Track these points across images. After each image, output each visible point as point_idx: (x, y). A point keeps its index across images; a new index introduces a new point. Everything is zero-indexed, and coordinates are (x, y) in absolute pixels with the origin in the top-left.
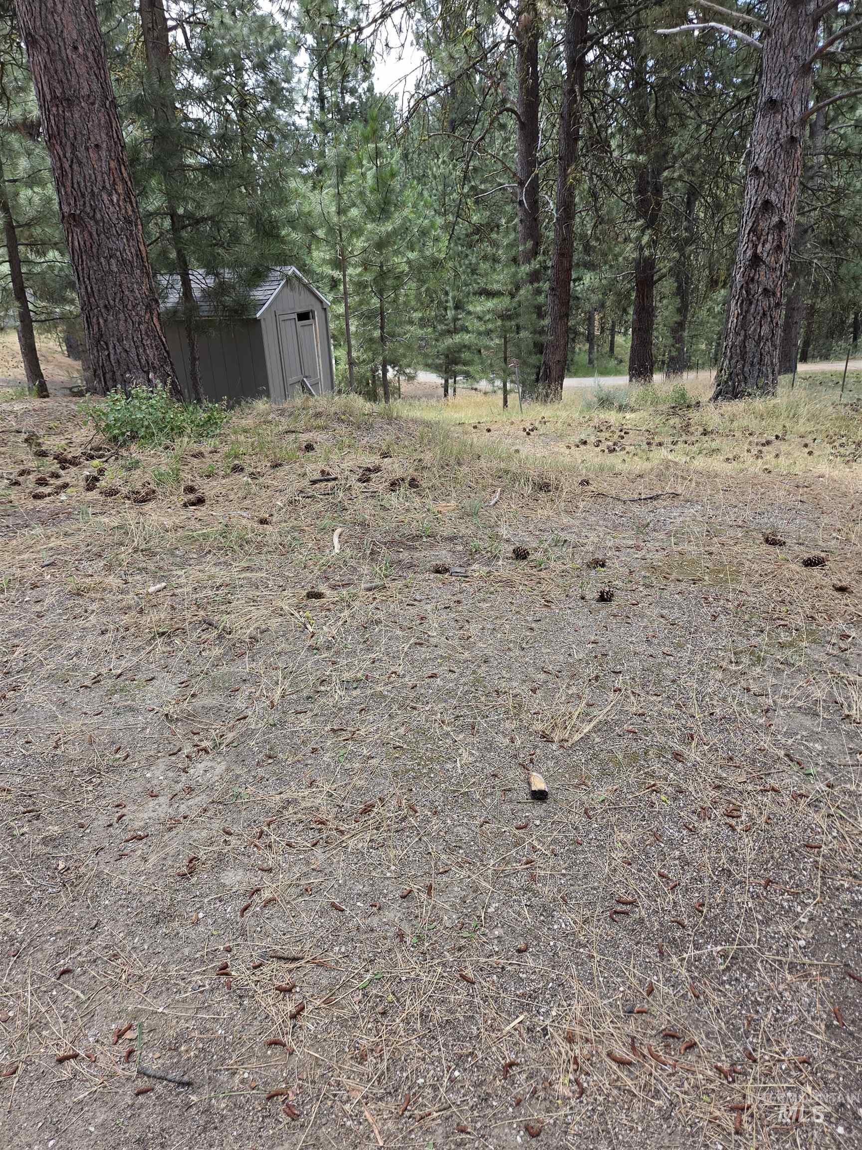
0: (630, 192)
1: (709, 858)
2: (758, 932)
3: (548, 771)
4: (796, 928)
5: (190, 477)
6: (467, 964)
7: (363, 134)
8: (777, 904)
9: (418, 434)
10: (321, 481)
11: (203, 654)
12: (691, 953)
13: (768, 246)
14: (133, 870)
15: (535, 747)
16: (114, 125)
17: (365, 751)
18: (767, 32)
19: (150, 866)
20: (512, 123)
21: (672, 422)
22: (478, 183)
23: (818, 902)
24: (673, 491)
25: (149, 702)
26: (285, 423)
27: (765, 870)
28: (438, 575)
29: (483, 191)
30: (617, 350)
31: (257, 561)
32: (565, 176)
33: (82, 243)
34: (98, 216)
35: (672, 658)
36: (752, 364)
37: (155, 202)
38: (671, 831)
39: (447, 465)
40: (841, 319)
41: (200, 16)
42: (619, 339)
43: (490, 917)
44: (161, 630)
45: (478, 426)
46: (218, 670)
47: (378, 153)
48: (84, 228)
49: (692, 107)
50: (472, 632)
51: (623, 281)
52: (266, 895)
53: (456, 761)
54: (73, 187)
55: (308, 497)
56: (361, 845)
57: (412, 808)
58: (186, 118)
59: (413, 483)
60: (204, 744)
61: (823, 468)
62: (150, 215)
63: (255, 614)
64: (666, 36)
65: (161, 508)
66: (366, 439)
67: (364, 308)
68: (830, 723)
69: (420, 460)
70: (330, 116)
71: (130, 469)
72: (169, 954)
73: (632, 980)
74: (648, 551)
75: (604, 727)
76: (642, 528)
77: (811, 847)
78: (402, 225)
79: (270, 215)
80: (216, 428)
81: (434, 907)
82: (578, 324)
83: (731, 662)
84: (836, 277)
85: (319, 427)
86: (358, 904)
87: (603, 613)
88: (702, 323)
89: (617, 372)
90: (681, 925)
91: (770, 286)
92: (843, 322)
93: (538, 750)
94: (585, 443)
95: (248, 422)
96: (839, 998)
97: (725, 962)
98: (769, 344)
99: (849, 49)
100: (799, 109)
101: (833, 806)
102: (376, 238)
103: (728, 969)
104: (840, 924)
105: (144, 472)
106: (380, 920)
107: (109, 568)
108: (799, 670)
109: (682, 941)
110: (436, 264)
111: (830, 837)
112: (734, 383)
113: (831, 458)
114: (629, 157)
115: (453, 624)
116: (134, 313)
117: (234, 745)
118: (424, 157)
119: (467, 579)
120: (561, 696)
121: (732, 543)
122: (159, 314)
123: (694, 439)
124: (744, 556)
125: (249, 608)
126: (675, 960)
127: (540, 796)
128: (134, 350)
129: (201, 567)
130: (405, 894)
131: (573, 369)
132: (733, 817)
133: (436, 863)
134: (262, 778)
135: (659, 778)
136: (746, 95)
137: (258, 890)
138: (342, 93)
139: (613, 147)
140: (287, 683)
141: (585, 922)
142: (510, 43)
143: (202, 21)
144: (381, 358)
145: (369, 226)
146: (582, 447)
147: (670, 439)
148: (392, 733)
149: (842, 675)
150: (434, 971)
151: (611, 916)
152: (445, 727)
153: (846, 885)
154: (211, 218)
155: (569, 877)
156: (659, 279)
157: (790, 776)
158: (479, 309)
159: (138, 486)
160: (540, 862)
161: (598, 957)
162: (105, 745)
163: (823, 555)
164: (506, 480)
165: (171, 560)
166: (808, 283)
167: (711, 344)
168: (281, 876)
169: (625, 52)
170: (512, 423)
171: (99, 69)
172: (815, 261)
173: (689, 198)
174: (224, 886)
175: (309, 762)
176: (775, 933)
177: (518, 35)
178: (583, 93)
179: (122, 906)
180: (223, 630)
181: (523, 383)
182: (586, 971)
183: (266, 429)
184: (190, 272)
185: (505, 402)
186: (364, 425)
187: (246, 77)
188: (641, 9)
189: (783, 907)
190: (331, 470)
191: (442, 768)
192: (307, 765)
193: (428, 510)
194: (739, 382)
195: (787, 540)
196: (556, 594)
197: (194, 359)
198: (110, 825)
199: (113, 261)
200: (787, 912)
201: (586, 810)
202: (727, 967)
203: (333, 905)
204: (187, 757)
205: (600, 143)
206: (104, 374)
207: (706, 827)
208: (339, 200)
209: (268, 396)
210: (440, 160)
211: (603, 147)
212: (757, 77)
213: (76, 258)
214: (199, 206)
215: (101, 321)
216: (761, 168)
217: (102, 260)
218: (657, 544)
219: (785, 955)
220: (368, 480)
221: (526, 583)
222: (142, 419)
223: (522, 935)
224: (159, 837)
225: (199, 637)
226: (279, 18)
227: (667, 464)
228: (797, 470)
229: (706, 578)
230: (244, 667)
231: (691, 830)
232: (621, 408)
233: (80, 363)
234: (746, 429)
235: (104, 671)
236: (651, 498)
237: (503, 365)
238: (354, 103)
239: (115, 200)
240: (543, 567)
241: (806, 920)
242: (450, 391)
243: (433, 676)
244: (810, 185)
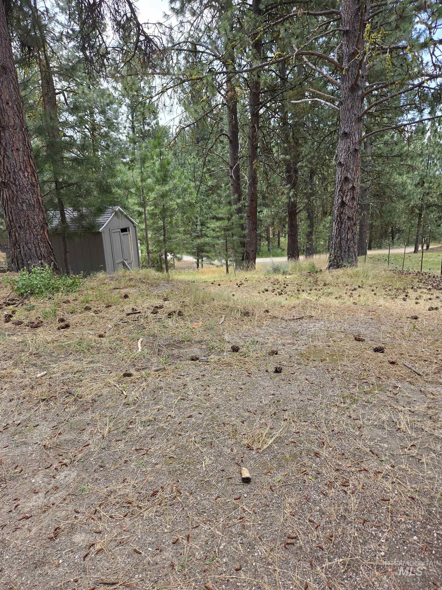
0: (283, 172)
1: (334, 510)
2: (360, 550)
3: (251, 466)
4: (379, 545)
5: (62, 313)
6: (209, 580)
7: (153, 144)
8: (369, 533)
9: (183, 288)
10: (132, 314)
11: (66, 410)
12: (327, 564)
13: (348, 197)
14: (23, 537)
15: (244, 453)
16: (26, 139)
17: (154, 461)
18: (341, 103)
19: (32, 534)
20: (226, 140)
21: (309, 280)
22: (211, 167)
23: (390, 530)
24: (310, 315)
25: (35, 438)
26: (113, 284)
27: (363, 514)
28: (193, 362)
29: (213, 171)
30: (281, 245)
31: (97, 357)
32: (252, 165)
33: (8, 196)
34: (17, 183)
35: (312, 402)
36: (345, 252)
37: (47, 176)
38: (315, 496)
39: (197, 304)
40: (385, 230)
41: (72, 88)
42: (282, 239)
43: (220, 552)
44: (43, 398)
45: (214, 282)
46: (74, 419)
47: (161, 154)
48: (9, 188)
49: (310, 134)
50: (211, 392)
51: (282, 212)
52: (98, 547)
53: (202, 464)
54: (4, 169)
55: (125, 322)
56: (151, 514)
57: (179, 491)
58: (65, 136)
59: (180, 314)
60: (65, 461)
61: (381, 301)
62: (44, 182)
63: (95, 386)
64: (295, 104)
65: (45, 331)
66: (156, 291)
67: (155, 226)
68: (391, 433)
69: (183, 302)
70: (137, 135)
71: (29, 310)
72: (42, 585)
73: (297, 582)
74: (299, 346)
75: (279, 440)
76: (295, 334)
77: (385, 501)
78: (173, 187)
79: (107, 182)
80: (77, 288)
81: (191, 548)
82: (262, 232)
83: (341, 403)
84: (381, 211)
85: (131, 286)
86: (149, 549)
87: (277, 379)
88: (321, 232)
89: (282, 255)
90: (321, 548)
91: (351, 215)
92: (387, 231)
93: (245, 455)
94: (267, 290)
95: (94, 284)
96: (402, 583)
97: (344, 567)
98: (352, 242)
99: (379, 111)
100: (358, 137)
101: (395, 477)
102: (161, 193)
103: (346, 571)
104: (401, 542)
105: (37, 312)
106: (161, 557)
107: (16, 365)
108: (374, 405)
109: (322, 557)
110: (191, 205)
111: (394, 494)
112: (337, 261)
113: (385, 296)
114: (282, 157)
115: (200, 387)
116: (34, 230)
117: (82, 461)
118: (184, 154)
119: (208, 363)
120: (257, 425)
121: (339, 340)
122: (48, 230)
123: (320, 288)
124: (345, 347)
125: (92, 384)
126: (319, 568)
127: (247, 481)
128: (34, 249)
129: (66, 362)
130: (175, 541)
131: (260, 254)
132: (345, 486)
133: (191, 522)
134: (97, 479)
135: (308, 467)
136: (334, 129)
137: (93, 544)
138: (143, 125)
139: (274, 151)
140: (112, 424)
141: (271, 550)
142: (223, 104)
143: (73, 90)
144: (164, 250)
145: (157, 187)
146: (266, 293)
147: (308, 288)
148: (168, 450)
149: (395, 407)
150: (191, 585)
151: (285, 546)
152: (196, 445)
153: (403, 520)
154: (76, 183)
155: (262, 525)
156: (299, 212)
157: (373, 462)
158: (213, 226)
159: (33, 320)
160: (247, 518)
161: (278, 570)
162: (9, 464)
163: (383, 345)
164: (227, 311)
165: (50, 359)
166: (369, 213)
167: (326, 242)
168: (106, 535)
169: (278, 110)
170: (231, 281)
171: (20, 113)
172: (371, 204)
173: (311, 175)
174: (74, 543)
175: (123, 468)
176: (369, 549)
177: (227, 101)
178: (259, 128)
179: (16, 559)
180: (77, 396)
181: (236, 261)
182: (272, 579)
183: (103, 287)
184: (65, 209)
185: (227, 271)
186: (155, 285)
187: (95, 117)
188: (284, 91)
189: (372, 535)
190: (137, 308)
191: (195, 468)
192: (122, 470)
193: (188, 327)
194: (340, 260)
195: (365, 339)
196: (253, 370)
197: (66, 252)
198: (11, 511)
199: (24, 205)
200: (374, 537)
201: (271, 486)
202: (346, 570)
203: (135, 551)
204: (55, 469)
205: (268, 150)
206: (17, 261)
207: (332, 492)
208: (142, 175)
209: (105, 270)
210: (192, 157)
211: (269, 152)
212: (338, 122)
213: (5, 203)
214: (69, 177)
215: (17, 234)
216: (342, 163)
217: (19, 204)
218: (303, 342)
219: (374, 561)
220: (156, 313)
221: (238, 364)
222: (37, 284)
223: (238, 561)
224: (38, 517)
225: (64, 401)
226: (112, 90)
227: (307, 301)
228: (368, 303)
229: (327, 359)
230: (88, 416)
231: (324, 495)
232: (284, 273)
233: (5, 253)
234: (344, 282)
235: (10, 422)
236: (299, 318)
237: (225, 252)
238: (149, 130)
239: (26, 175)
240: (246, 355)
241: (384, 541)
242: (200, 265)
243: (190, 417)
244: (366, 169)
